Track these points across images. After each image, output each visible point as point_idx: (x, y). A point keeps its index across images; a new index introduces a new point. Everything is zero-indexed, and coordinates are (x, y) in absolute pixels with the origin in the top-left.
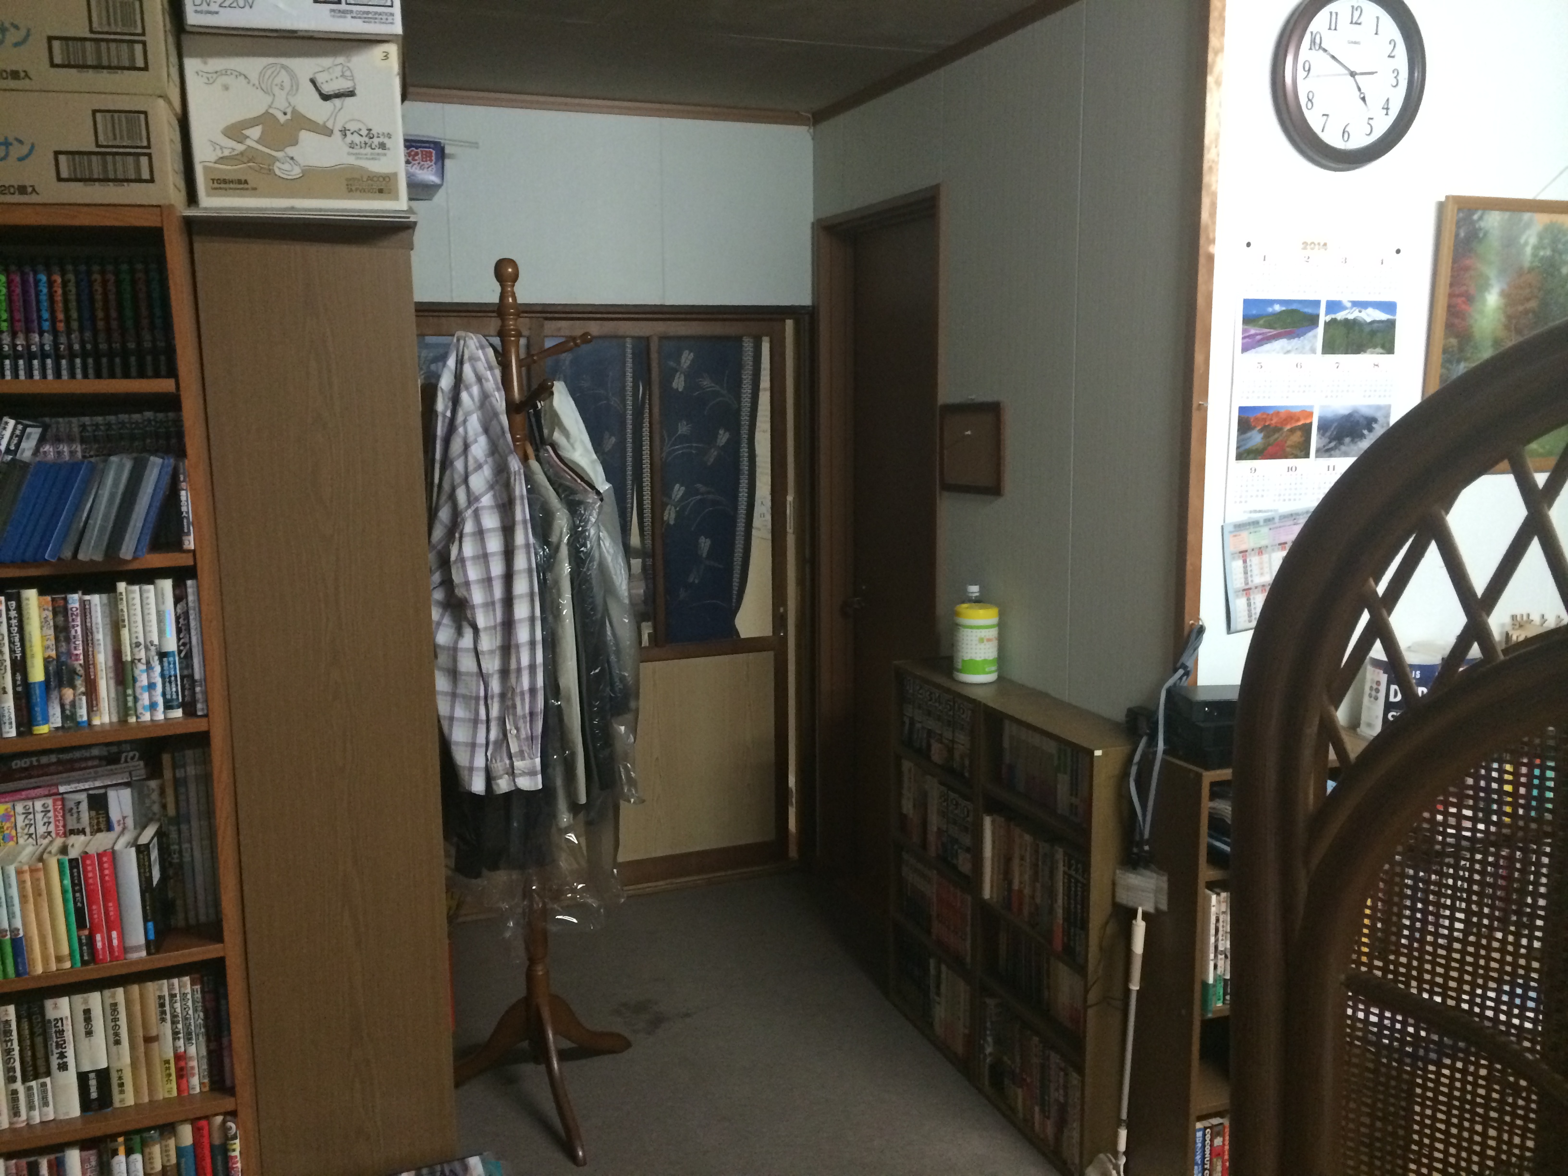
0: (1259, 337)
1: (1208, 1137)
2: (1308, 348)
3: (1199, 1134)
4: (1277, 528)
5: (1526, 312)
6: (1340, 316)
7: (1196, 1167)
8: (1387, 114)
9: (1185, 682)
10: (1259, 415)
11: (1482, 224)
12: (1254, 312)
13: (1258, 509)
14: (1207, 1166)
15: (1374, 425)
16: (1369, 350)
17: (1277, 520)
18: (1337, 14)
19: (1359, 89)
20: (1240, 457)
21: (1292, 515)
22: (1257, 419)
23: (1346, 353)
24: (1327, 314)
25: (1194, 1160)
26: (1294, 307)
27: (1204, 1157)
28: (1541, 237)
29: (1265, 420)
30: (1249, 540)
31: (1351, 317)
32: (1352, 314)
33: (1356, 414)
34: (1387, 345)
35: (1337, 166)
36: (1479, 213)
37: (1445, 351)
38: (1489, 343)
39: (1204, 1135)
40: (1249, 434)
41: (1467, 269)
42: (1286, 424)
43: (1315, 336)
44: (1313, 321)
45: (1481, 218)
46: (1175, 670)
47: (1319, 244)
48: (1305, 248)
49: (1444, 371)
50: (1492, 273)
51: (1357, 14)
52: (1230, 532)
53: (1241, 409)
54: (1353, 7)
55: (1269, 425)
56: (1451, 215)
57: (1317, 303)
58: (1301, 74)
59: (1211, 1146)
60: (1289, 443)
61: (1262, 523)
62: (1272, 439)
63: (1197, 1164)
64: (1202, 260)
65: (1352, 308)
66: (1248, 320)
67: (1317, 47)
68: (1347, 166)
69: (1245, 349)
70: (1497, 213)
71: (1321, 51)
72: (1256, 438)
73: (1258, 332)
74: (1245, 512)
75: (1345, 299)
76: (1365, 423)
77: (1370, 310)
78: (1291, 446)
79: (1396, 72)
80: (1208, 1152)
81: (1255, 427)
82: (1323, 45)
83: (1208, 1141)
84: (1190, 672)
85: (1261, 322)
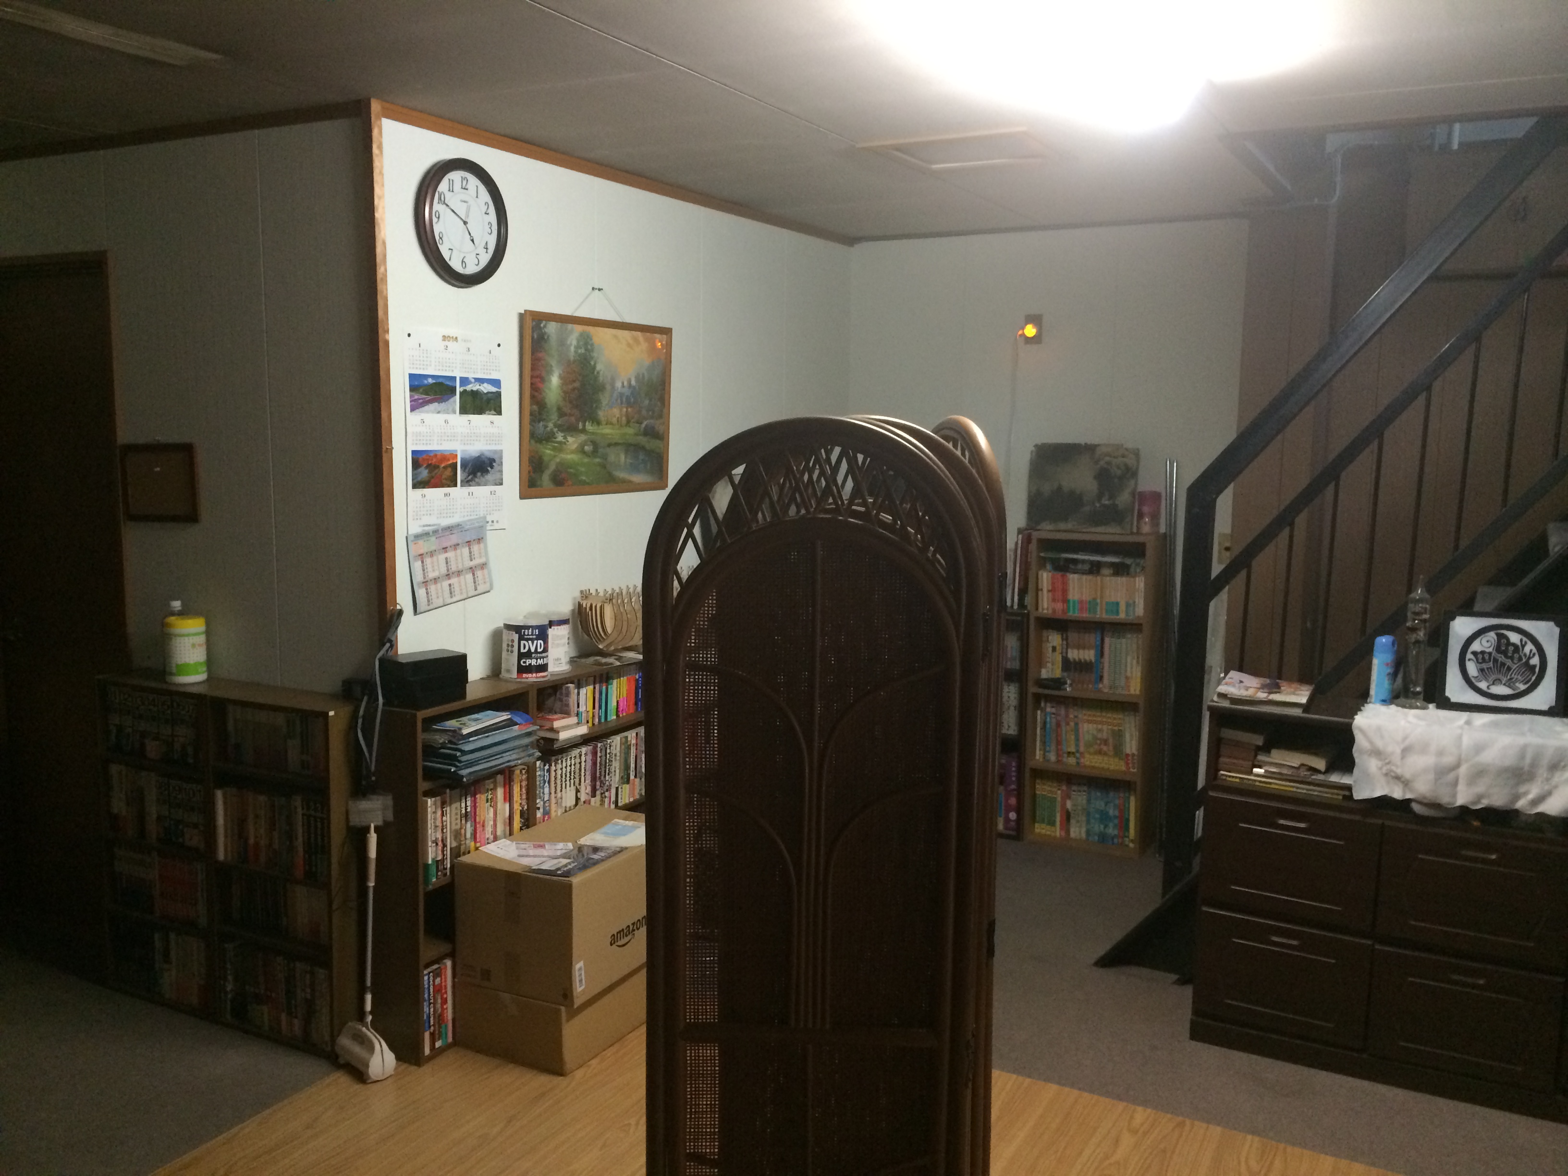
0: (421, 401)
1: (431, 978)
2: (450, 409)
3: (426, 978)
4: (440, 537)
5: (574, 389)
6: (469, 388)
7: (425, 1003)
8: (487, 252)
9: (390, 653)
10: (424, 456)
11: (546, 330)
12: (416, 383)
13: (428, 524)
14: (432, 1001)
15: (494, 464)
16: (487, 412)
17: (440, 531)
18: (453, 180)
19: (470, 234)
20: (415, 486)
21: (449, 527)
22: (424, 459)
23: (474, 414)
24: (460, 386)
25: (424, 998)
26: (440, 380)
27: (429, 995)
28: (578, 341)
29: (428, 460)
30: (424, 546)
31: (475, 389)
32: (475, 387)
33: (483, 457)
34: (498, 409)
35: (460, 285)
36: (544, 322)
37: (531, 414)
38: (555, 409)
39: (429, 978)
40: (420, 470)
41: (539, 360)
42: (442, 463)
43: (455, 402)
44: (453, 390)
45: (545, 326)
46: (384, 645)
47: (453, 337)
48: (444, 340)
49: (532, 428)
50: (553, 363)
51: (465, 183)
52: (412, 541)
53: (414, 452)
54: (462, 177)
55: (431, 464)
56: (529, 323)
57: (454, 379)
58: (435, 220)
59: (434, 985)
60: (444, 477)
61: (431, 534)
62: (433, 474)
63: (425, 1001)
64: (381, 344)
65: (474, 383)
66: (413, 389)
67: (443, 203)
68: (463, 285)
69: (413, 409)
70: (554, 323)
71: (445, 206)
72: (424, 473)
73: (420, 397)
74: (420, 526)
75: (471, 376)
76: (488, 462)
77: (485, 385)
78: (446, 479)
79: (490, 223)
80: (431, 990)
81: (423, 465)
82: (446, 202)
83: (431, 982)
84: (393, 645)
85: (421, 390)
